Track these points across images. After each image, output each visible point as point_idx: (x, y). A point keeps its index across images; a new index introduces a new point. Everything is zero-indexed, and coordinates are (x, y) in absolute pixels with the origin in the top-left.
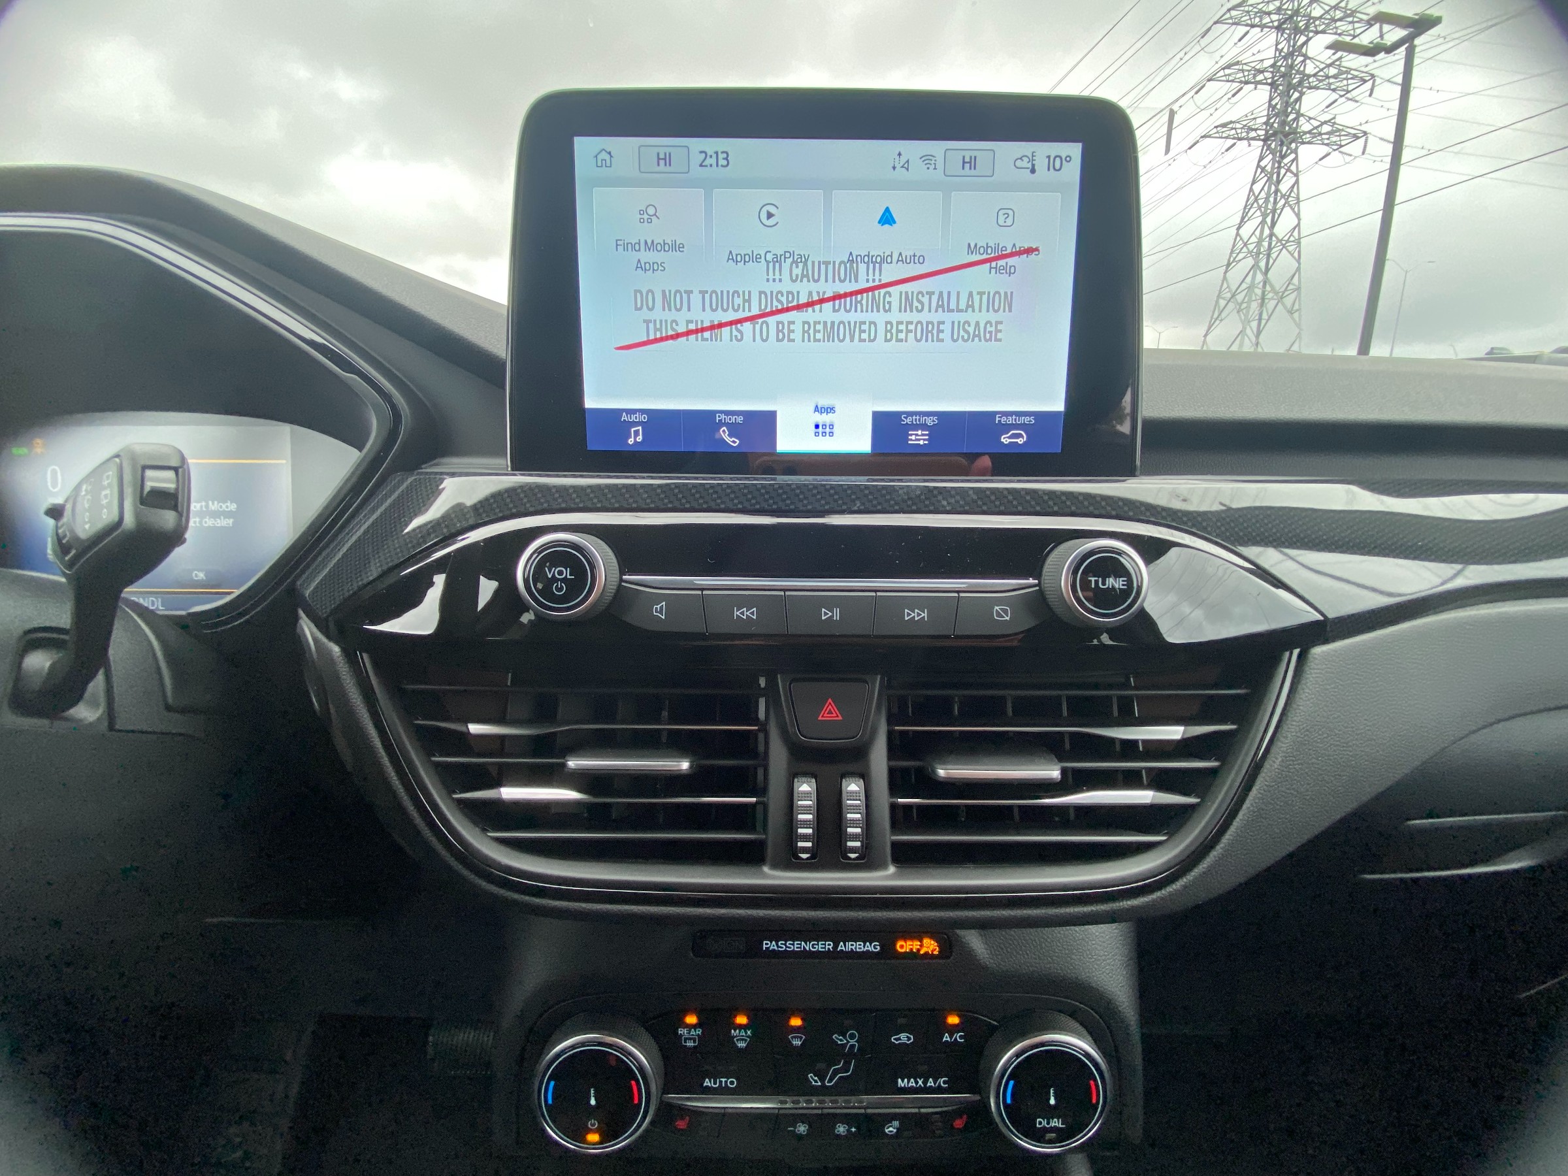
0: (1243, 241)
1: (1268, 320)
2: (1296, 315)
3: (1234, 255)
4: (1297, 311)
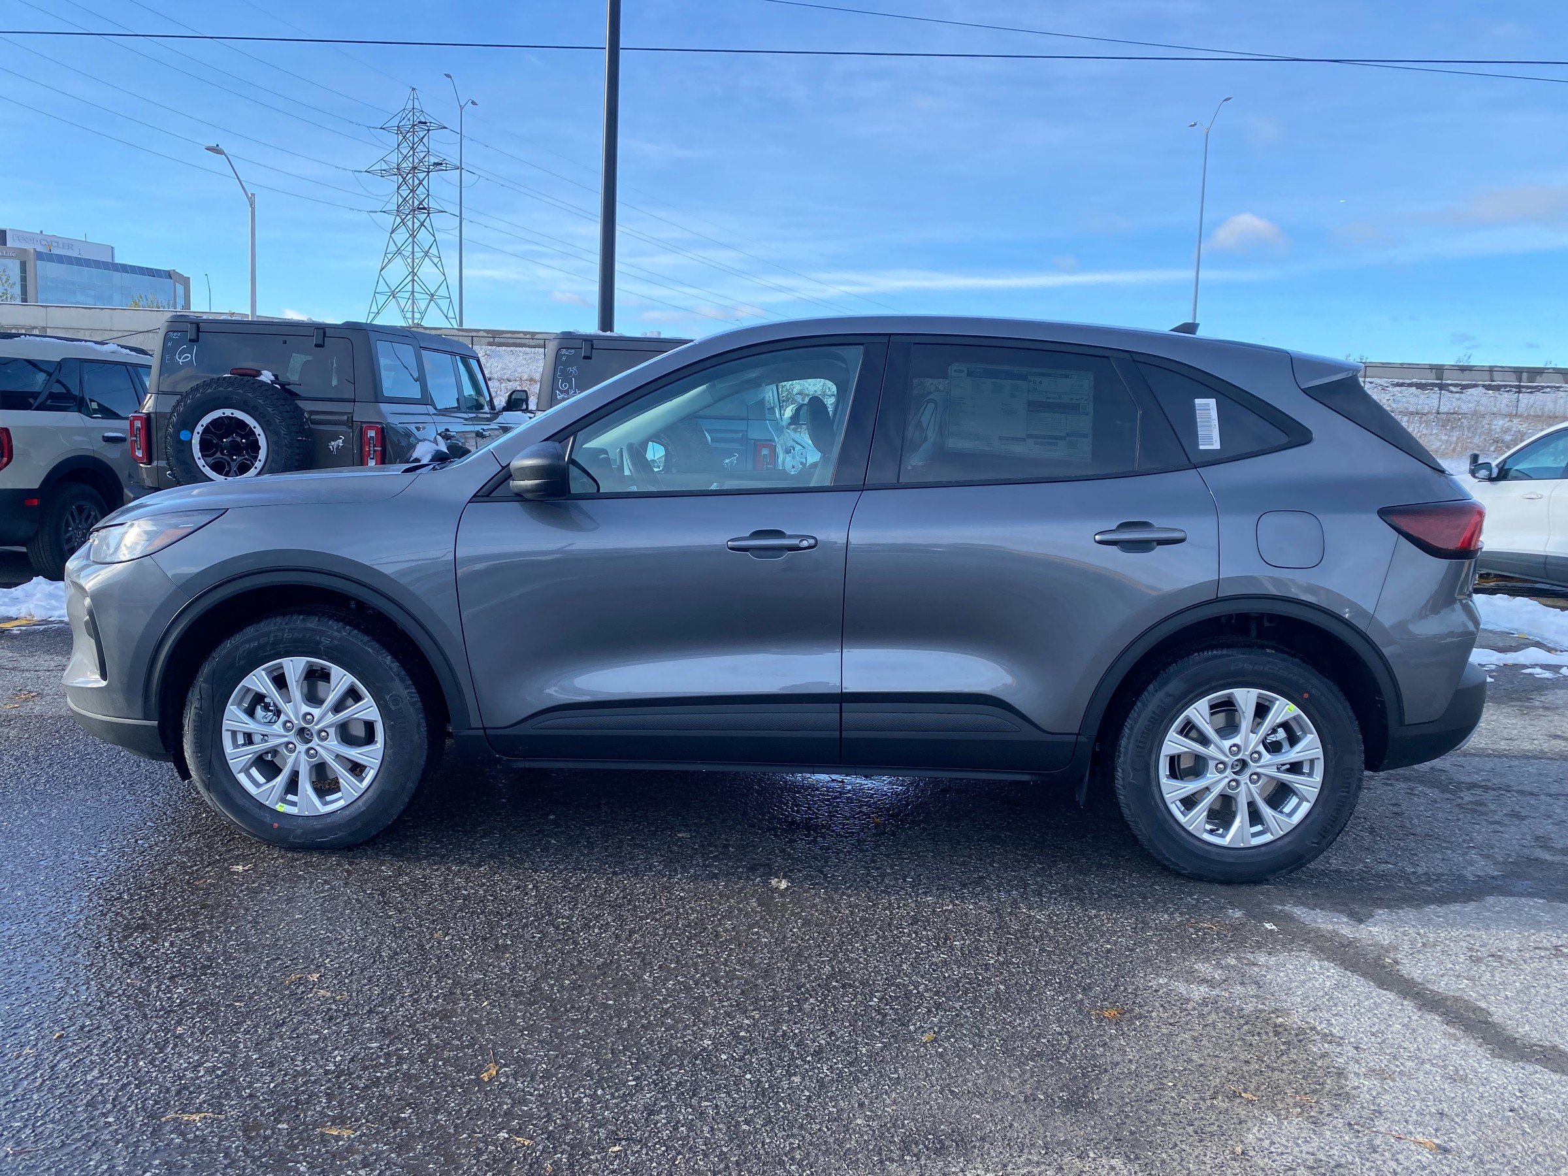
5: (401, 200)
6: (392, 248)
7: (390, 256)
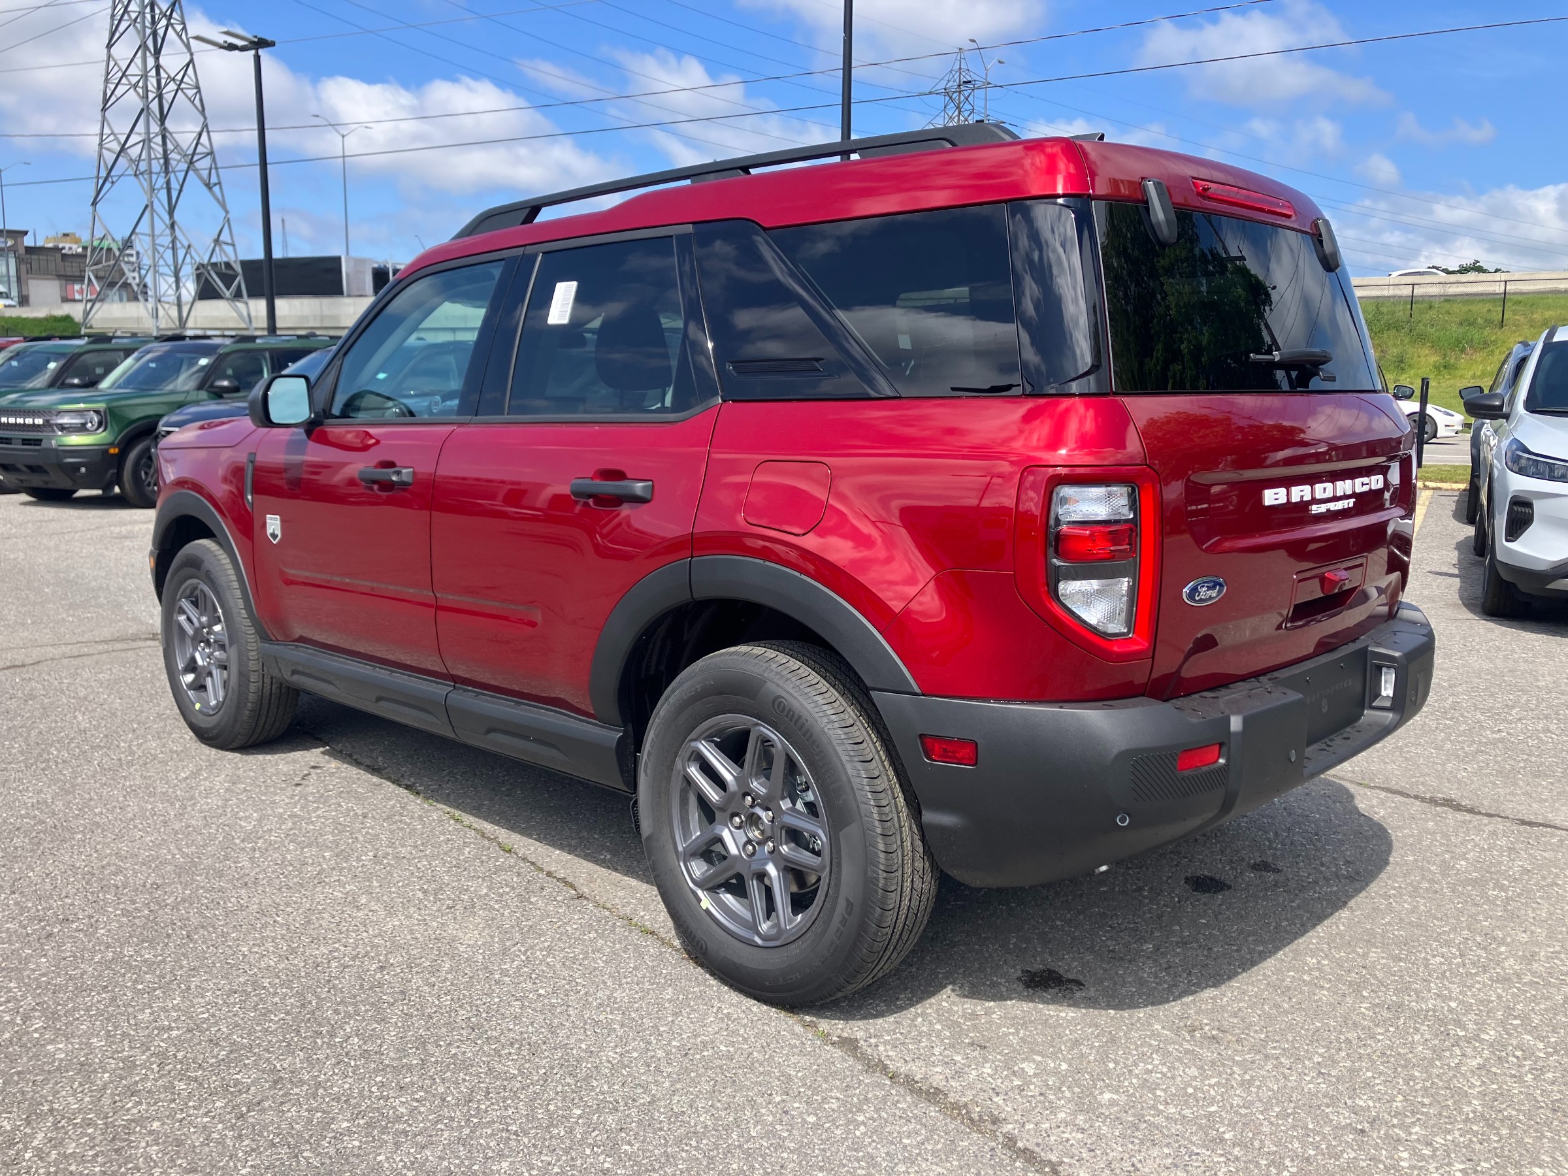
0: (120, 69)
1: (181, 191)
2: (216, 189)
3: (113, 87)
4: (215, 184)
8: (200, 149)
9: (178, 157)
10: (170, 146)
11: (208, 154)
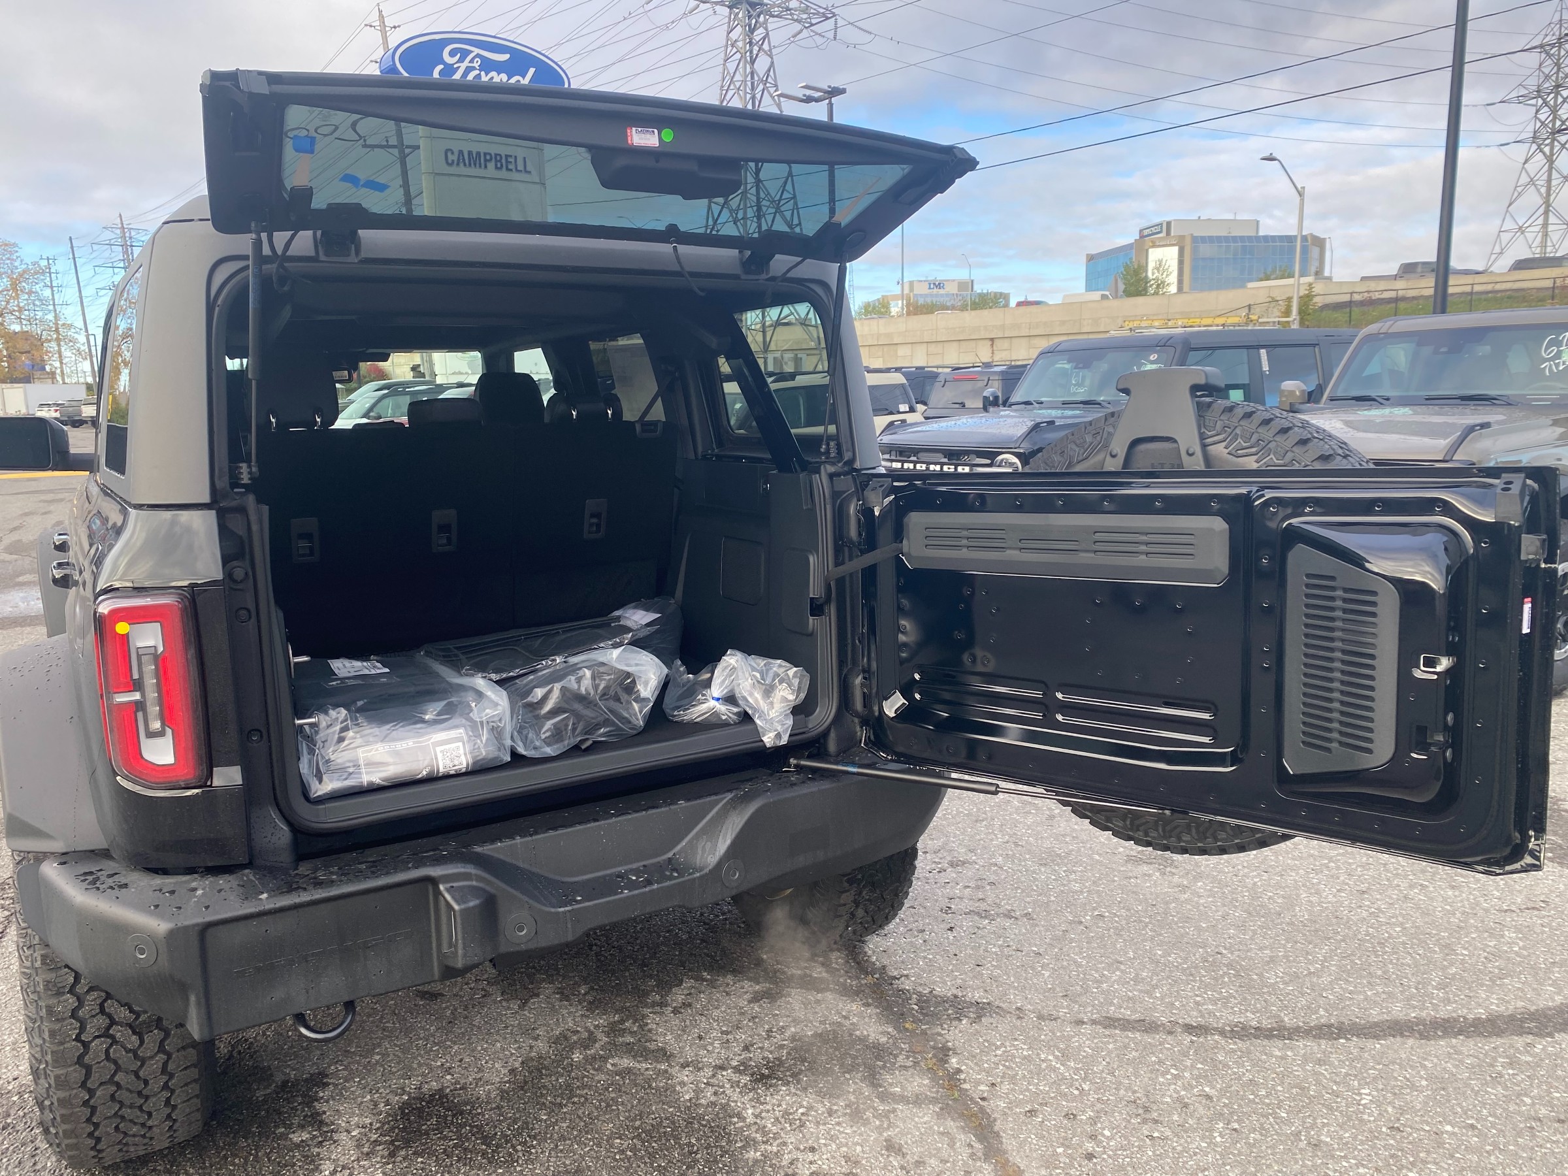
5: (1539, 124)
6: (1524, 179)
7: (1519, 189)
8: (786, 195)
9: (768, 203)
10: (762, 195)
11: (792, 198)
